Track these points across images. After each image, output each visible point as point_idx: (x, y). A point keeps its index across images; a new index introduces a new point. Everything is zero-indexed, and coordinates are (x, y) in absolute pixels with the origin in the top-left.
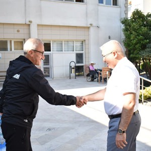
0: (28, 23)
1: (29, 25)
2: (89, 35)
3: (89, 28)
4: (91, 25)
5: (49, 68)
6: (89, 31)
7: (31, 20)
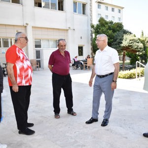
0: (25, 25)
1: (26, 27)
2: (67, 36)
3: (67, 30)
4: (69, 28)
5: (40, 61)
6: (67, 33)
7: (27, 23)
